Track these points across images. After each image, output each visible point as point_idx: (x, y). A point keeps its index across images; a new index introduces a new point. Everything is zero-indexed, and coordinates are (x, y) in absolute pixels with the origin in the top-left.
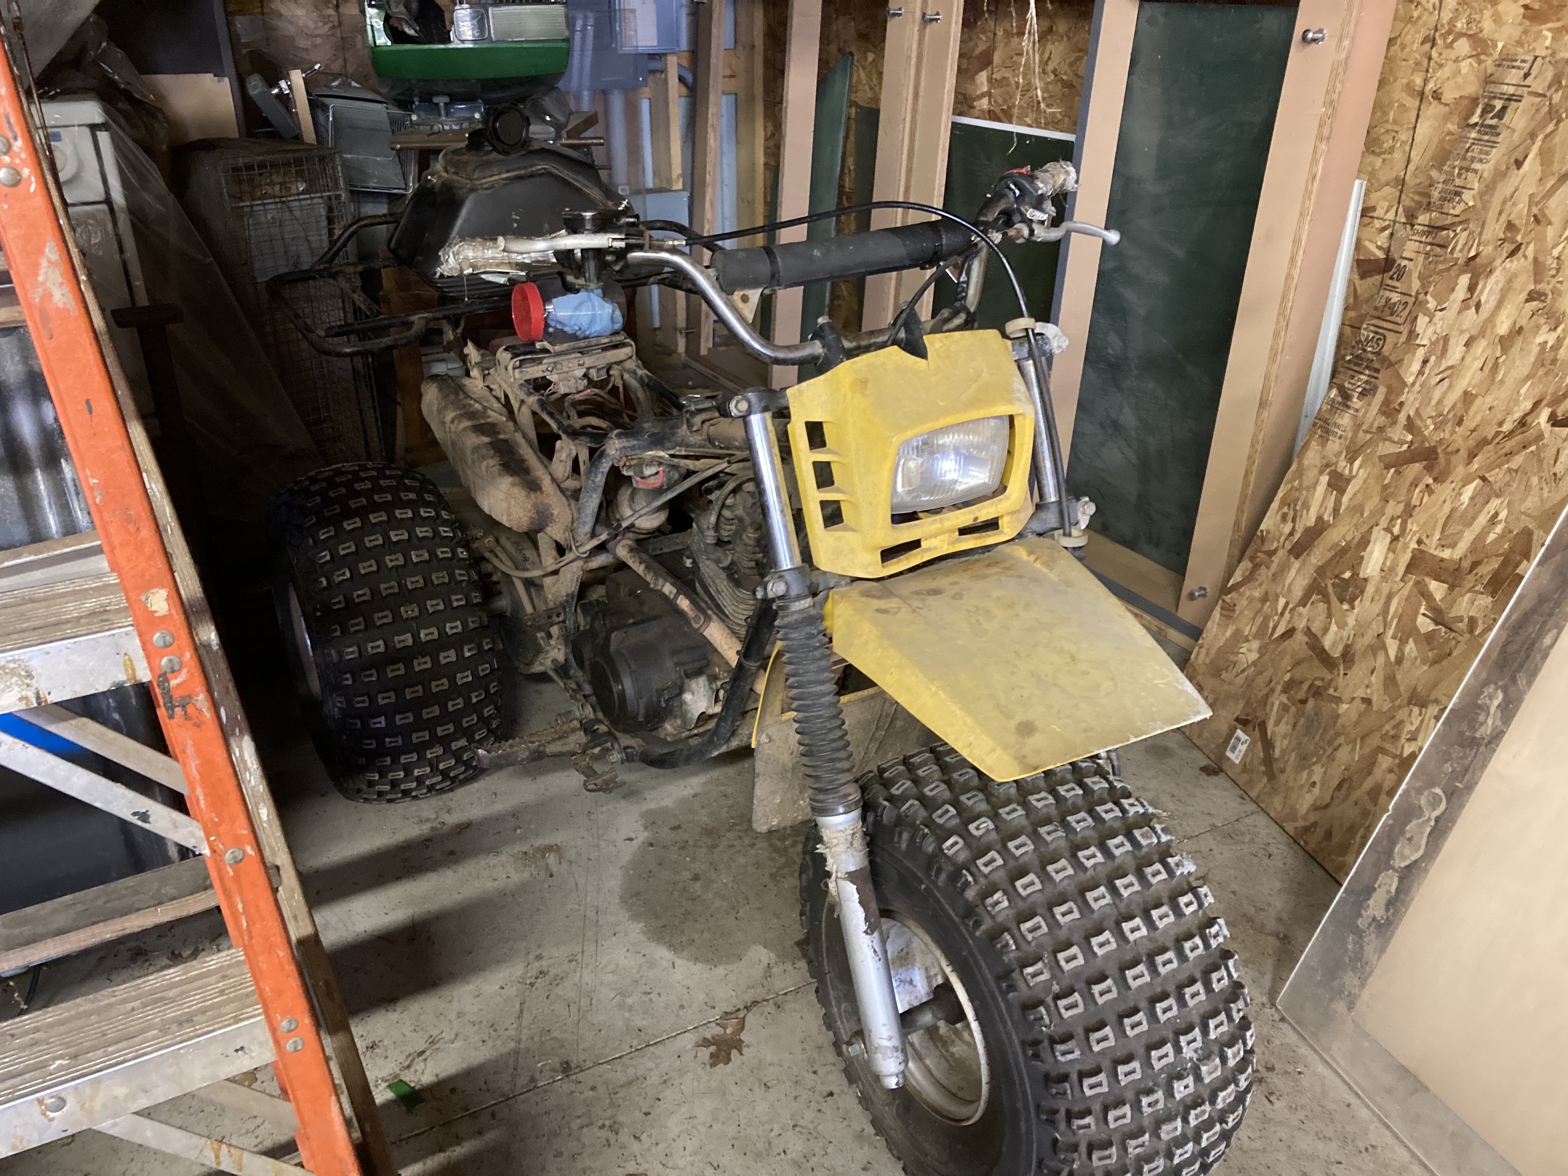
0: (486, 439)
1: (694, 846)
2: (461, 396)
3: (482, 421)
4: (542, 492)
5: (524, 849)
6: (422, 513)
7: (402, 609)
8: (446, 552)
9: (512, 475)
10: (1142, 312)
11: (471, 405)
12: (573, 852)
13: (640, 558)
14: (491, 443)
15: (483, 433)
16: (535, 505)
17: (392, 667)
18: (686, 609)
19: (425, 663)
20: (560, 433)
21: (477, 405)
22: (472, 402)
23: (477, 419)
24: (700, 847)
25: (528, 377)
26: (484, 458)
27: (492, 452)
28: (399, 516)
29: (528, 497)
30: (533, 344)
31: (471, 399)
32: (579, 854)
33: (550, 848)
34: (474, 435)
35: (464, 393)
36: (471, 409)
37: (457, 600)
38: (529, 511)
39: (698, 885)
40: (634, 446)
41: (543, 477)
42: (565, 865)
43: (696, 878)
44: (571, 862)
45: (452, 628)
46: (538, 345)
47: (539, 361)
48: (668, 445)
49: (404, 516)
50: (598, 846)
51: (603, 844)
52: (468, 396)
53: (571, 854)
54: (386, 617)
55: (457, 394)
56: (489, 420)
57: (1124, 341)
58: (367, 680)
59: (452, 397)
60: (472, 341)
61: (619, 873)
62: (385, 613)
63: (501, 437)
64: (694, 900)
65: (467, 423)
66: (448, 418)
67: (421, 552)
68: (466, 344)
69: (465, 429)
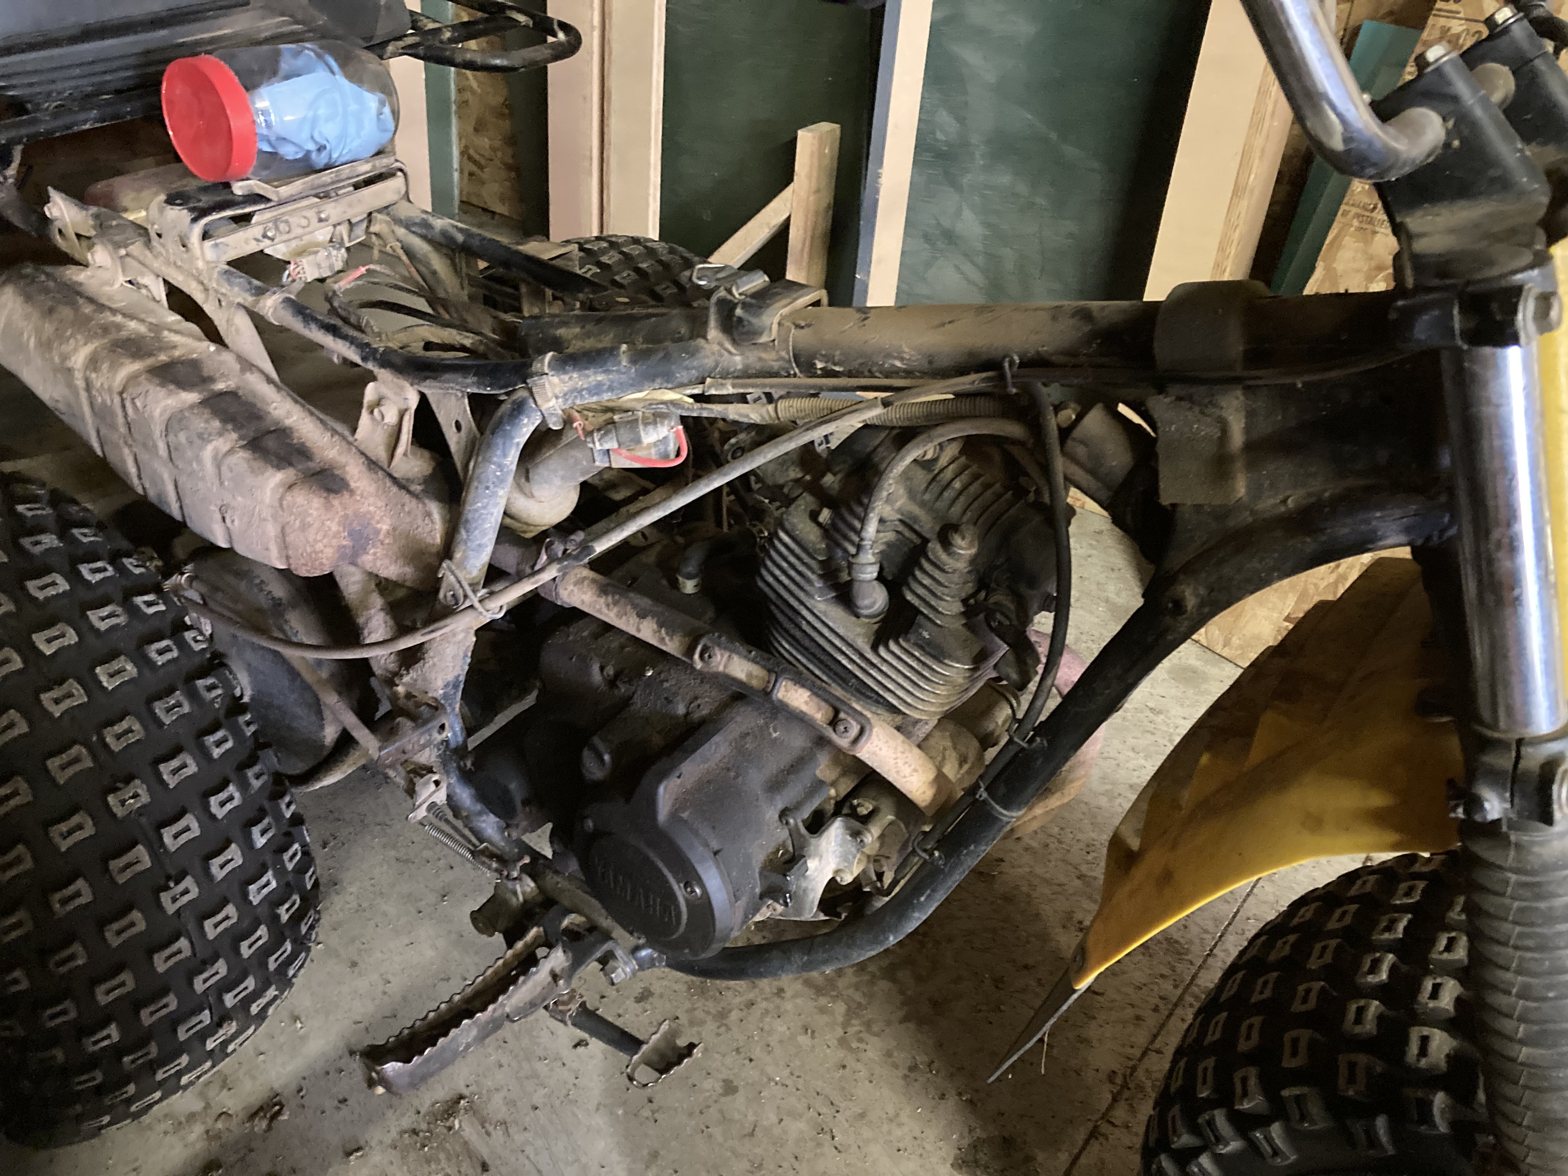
0: (192, 397)
1: (692, 1023)
2: (88, 309)
3: (163, 357)
4: (352, 492)
5: (407, 1122)
6: (88, 576)
7: (111, 799)
8: (168, 649)
9: (279, 468)
10: (991, 78)
11: (119, 327)
12: (497, 1100)
13: (635, 606)
14: (203, 403)
15: (183, 385)
16: (345, 521)
17: (116, 926)
18: (804, 708)
19: (186, 892)
20: (370, 366)
21: (133, 325)
22: (119, 318)
23: (150, 354)
24: (702, 1023)
25: (233, 255)
26: (203, 438)
27: (216, 424)
28: (41, 595)
29: (328, 506)
30: (227, 186)
31: (114, 311)
32: (511, 1103)
33: (451, 1107)
34: (161, 392)
35: (91, 300)
36: (124, 334)
37: (218, 744)
38: (336, 535)
39: (740, 1099)
40: (599, 385)
41: (342, 459)
42: (498, 1134)
43: (730, 1088)
44: (504, 1123)
45: (222, 804)
46: (239, 189)
47: (244, 220)
48: (682, 376)
49: (51, 592)
50: (535, 1075)
51: (541, 1067)
52: (101, 307)
53: (496, 1107)
54: (80, 827)
55: (73, 304)
56: (177, 353)
57: (961, 120)
58: (63, 970)
59: (66, 312)
60: (56, 188)
61: (599, 1120)
62: (75, 820)
63: (220, 386)
64: (752, 1134)
65: (132, 367)
66: (79, 359)
67: (115, 665)
68: (47, 200)
69: (133, 379)
